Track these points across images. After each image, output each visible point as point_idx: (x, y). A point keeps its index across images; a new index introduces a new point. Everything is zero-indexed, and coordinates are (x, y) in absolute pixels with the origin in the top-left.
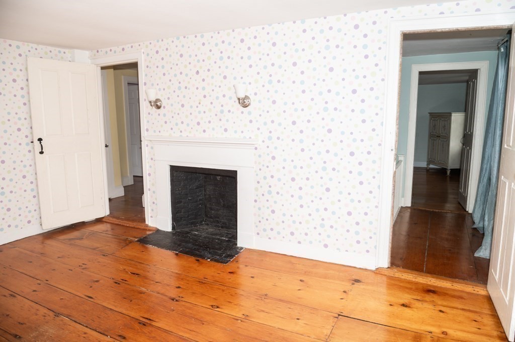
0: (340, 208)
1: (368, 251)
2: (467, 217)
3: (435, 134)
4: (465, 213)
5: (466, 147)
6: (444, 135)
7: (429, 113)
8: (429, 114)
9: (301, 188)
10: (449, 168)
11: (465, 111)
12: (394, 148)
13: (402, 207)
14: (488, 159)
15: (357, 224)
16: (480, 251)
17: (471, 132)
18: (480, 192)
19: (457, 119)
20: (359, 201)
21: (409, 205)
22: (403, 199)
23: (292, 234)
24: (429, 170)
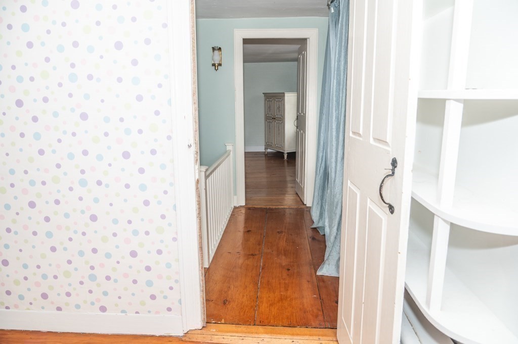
0: (117, 247)
1: (169, 309)
2: (305, 212)
3: (271, 116)
4: (303, 207)
5: (300, 130)
6: (279, 116)
7: (263, 93)
8: (263, 95)
9: (47, 219)
10: (286, 152)
11: (298, 91)
12: (192, 142)
13: (235, 208)
14: (324, 146)
15: (148, 269)
16: (323, 268)
17: (303, 114)
18: (318, 185)
19: (290, 99)
20: (147, 233)
21: (243, 204)
22: (235, 197)
23: (44, 296)
24: (267, 154)
